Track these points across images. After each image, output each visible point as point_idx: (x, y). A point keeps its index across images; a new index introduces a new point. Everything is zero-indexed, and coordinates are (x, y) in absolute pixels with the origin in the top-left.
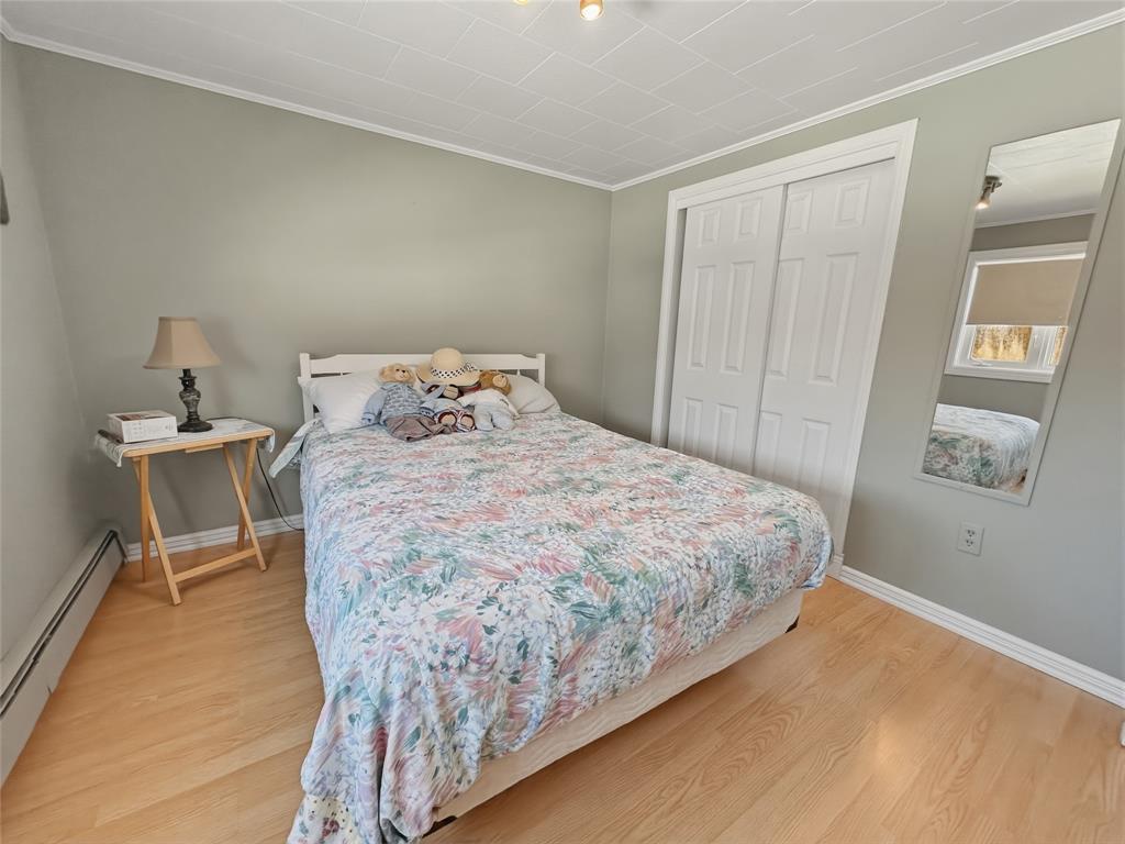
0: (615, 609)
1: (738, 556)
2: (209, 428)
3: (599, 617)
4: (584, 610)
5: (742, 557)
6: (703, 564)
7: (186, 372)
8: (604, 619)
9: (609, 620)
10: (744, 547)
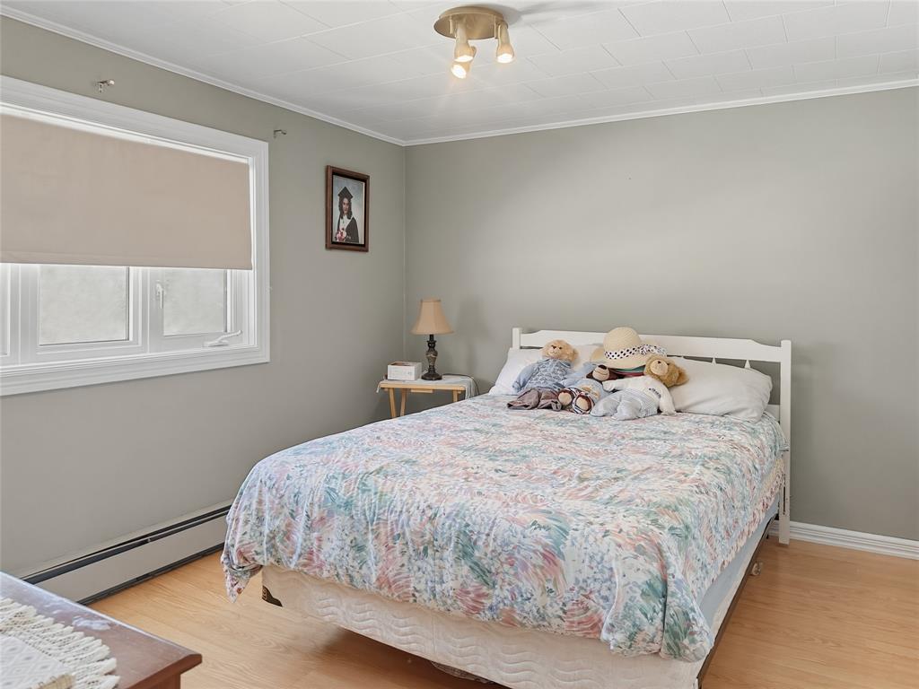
0: (348, 505)
1: (467, 525)
2: (440, 379)
3: (338, 503)
4: (332, 493)
5: (470, 528)
6: (430, 513)
7: (431, 336)
8: (340, 506)
9: (342, 509)
10: (479, 520)
